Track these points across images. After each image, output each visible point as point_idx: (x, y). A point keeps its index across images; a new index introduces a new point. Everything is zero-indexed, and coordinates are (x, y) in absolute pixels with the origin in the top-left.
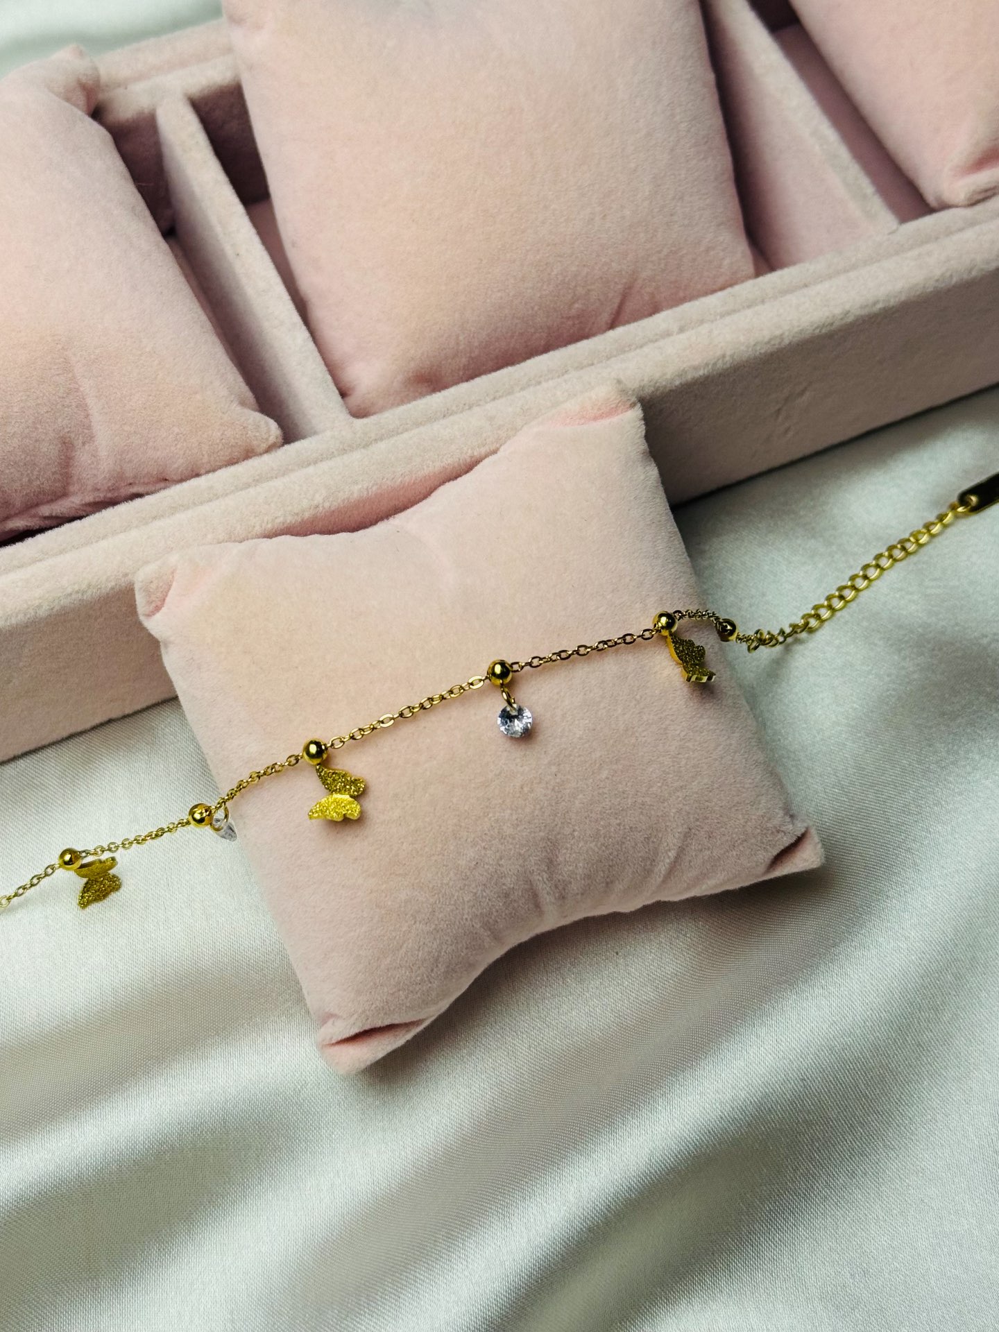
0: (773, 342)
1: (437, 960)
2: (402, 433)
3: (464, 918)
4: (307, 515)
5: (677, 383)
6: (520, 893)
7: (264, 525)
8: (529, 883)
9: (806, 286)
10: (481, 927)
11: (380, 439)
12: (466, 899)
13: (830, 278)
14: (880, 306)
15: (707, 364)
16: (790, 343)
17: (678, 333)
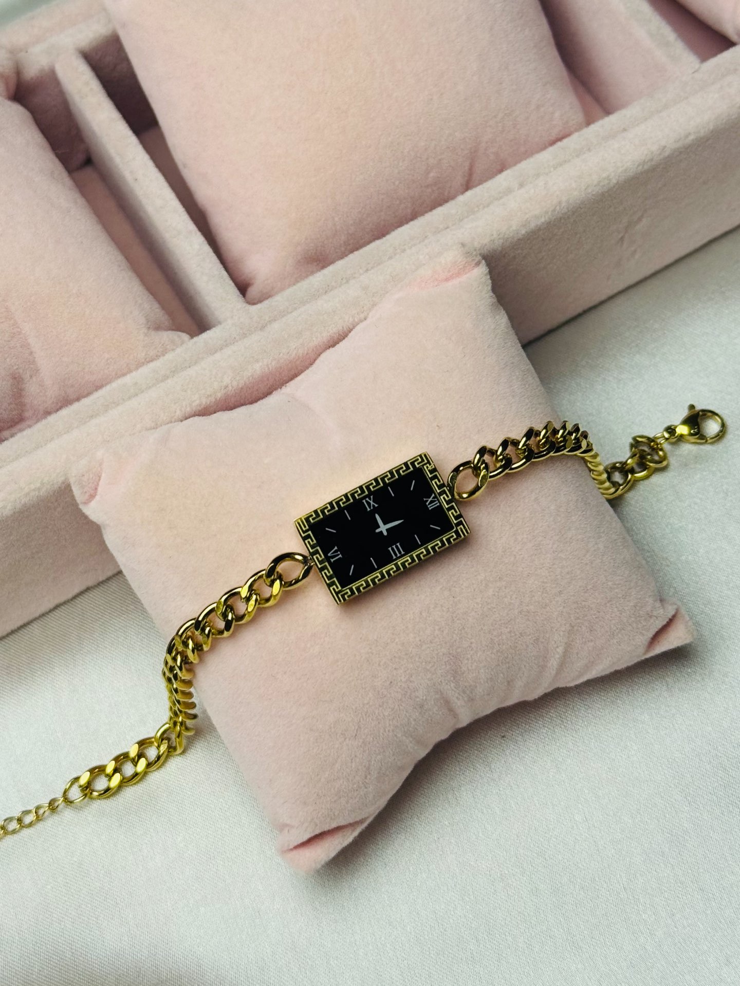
0: (602, 184)
1: (368, 769)
2: (291, 312)
3: (387, 730)
4: (219, 395)
5: (523, 232)
6: (433, 703)
7: (183, 409)
8: (439, 693)
9: (625, 130)
10: (402, 735)
11: (273, 320)
12: (386, 714)
13: (646, 120)
14: (692, 137)
15: (546, 212)
16: (618, 182)
17: (518, 189)
